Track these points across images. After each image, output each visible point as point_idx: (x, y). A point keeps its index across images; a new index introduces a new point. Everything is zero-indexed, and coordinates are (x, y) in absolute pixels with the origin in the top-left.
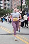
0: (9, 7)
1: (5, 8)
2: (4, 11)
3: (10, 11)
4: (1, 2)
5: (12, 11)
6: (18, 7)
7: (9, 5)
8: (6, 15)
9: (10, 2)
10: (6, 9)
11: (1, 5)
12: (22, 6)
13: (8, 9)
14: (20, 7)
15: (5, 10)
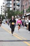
3: (20, 12)
5: (23, 13)
7: (19, 6)
8: (16, 17)
9: (20, 1)
10: (16, 10)
11: (10, 6)
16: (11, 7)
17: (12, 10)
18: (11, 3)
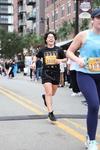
0: (35, 25)
1: (21, 29)
3: (38, 38)
4: (7, 10)
6: (65, 24)
8: (25, 51)
10: (25, 33)
11: (7, 20)
12: (80, 23)
13: (31, 33)
14: (73, 26)
15: (20, 34)
17: (14, 31)
18: (9, 12)
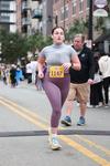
0: (41, 24)
1: (25, 28)
2: (23, 41)
3: (45, 40)
4: (8, 6)
6: (77, 23)
8: (30, 55)
9: (45, 3)
10: (30, 34)
11: (8, 18)
12: (95, 22)
13: (37, 33)
14: (86, 25)
15: (24, 35)
16: (11, 20)
18: (11, 9)
